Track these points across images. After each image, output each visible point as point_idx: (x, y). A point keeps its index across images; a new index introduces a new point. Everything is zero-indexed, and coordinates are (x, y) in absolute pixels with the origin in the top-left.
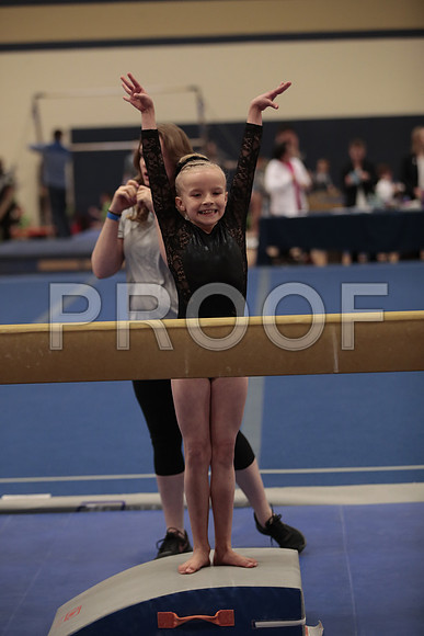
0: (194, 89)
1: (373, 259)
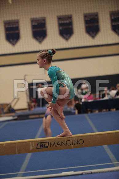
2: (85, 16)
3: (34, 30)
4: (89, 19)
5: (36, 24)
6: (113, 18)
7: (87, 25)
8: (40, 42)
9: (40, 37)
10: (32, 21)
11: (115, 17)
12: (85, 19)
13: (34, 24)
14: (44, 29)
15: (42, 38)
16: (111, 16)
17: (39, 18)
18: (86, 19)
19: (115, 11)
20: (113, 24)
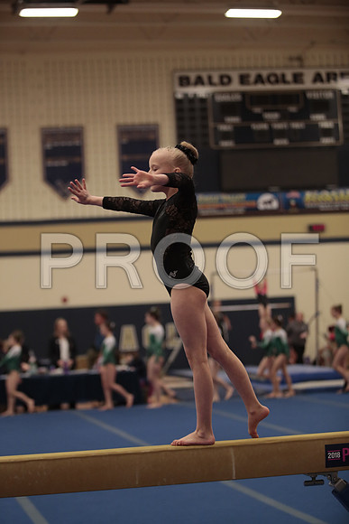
6: (49, 146)
11: (56, 144)
16: (44, 142)
19: (57, 128)
20: (50, 163)
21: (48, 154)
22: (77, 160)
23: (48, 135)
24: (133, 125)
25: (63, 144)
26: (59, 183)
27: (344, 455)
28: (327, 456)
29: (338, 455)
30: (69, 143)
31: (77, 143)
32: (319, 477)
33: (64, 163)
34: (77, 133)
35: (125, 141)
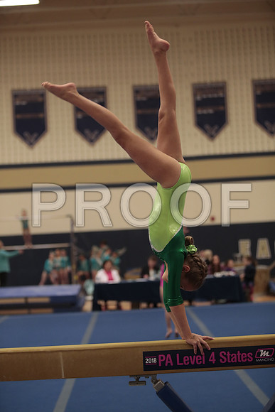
0: (70, 216)
1: (155, 306)
2: (137, 91)
3: (19, 116)
4: (144, 99)
5: (24, 103)
6: (199, 98)
7: (140, 112)
8: (31, 144)
9: (31, 133)
10: (16, 95)
11: (205, 96)
12: (135, 97)
13: (18, 103)
14: (41, 115)
15: (35, 135)
16: (195, 95)
17: (32, 90)
18: (139, 98)
19: (205, 84)
20: (200, 112)
21: (198, 104)
22: (221, 108)
23: (198, 89)
24: (265, 80)
25: (210, 96)
26: (207, 127)
27: (160, 360)
28: (144, 361)
29: (155, 360)
30: (215, 96)
31: (221, 95)
32: (142, 379)
33: (211, 111)
34: (221, 87)
35: (259, 92)
